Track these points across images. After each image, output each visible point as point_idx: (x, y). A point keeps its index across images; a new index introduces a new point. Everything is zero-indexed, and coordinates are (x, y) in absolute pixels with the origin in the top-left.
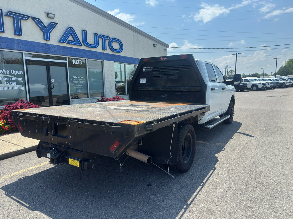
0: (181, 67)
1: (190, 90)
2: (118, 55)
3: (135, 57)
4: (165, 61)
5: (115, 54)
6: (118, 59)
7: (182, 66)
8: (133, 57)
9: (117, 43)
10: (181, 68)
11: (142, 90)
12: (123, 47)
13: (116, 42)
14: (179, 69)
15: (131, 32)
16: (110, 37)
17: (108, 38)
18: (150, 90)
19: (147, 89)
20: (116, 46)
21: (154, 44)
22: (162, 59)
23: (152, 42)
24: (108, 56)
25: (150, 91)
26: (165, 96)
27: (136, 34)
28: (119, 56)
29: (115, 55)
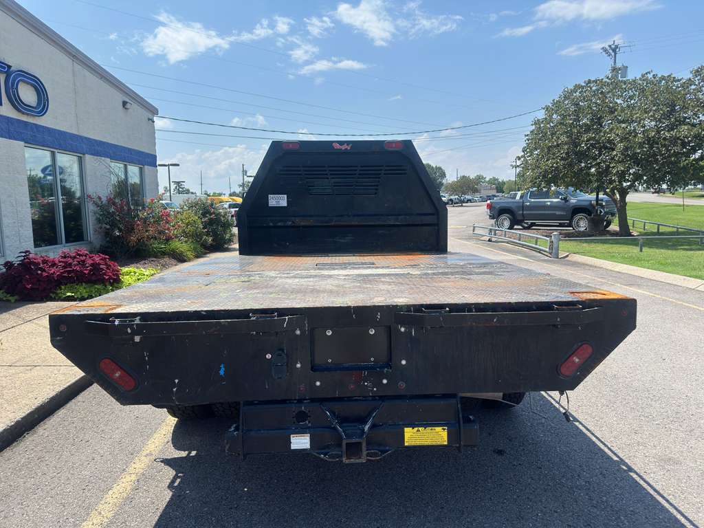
0: (386, 170)
1: (411, 223)
2: (35, 122)
3: (81, 134)
4: (345, 153)
5: (24, 118)
6: (35, 136)
7: (387, 168)
8: (75, 132)
9: (29, 86)
10: (383, 172)
11: (280, 224)
12: (48, 100)
13: (28, 83)
14: (380, 174)
15: (66, 61)
16: (9, 67)
17: (5, 68)
18: (302, 224)
19: (293, 222)
20: (27, 95)
21: (124, 103)
22: (337, 146)
23: (121, 97)
24: (6, 126)
25: (303, 227)
26: (347, 239)
27: (78, 68)
28: (36, 125)
29: (26, 123)
